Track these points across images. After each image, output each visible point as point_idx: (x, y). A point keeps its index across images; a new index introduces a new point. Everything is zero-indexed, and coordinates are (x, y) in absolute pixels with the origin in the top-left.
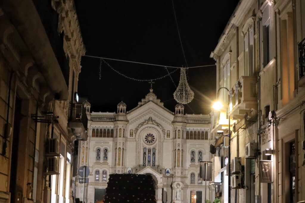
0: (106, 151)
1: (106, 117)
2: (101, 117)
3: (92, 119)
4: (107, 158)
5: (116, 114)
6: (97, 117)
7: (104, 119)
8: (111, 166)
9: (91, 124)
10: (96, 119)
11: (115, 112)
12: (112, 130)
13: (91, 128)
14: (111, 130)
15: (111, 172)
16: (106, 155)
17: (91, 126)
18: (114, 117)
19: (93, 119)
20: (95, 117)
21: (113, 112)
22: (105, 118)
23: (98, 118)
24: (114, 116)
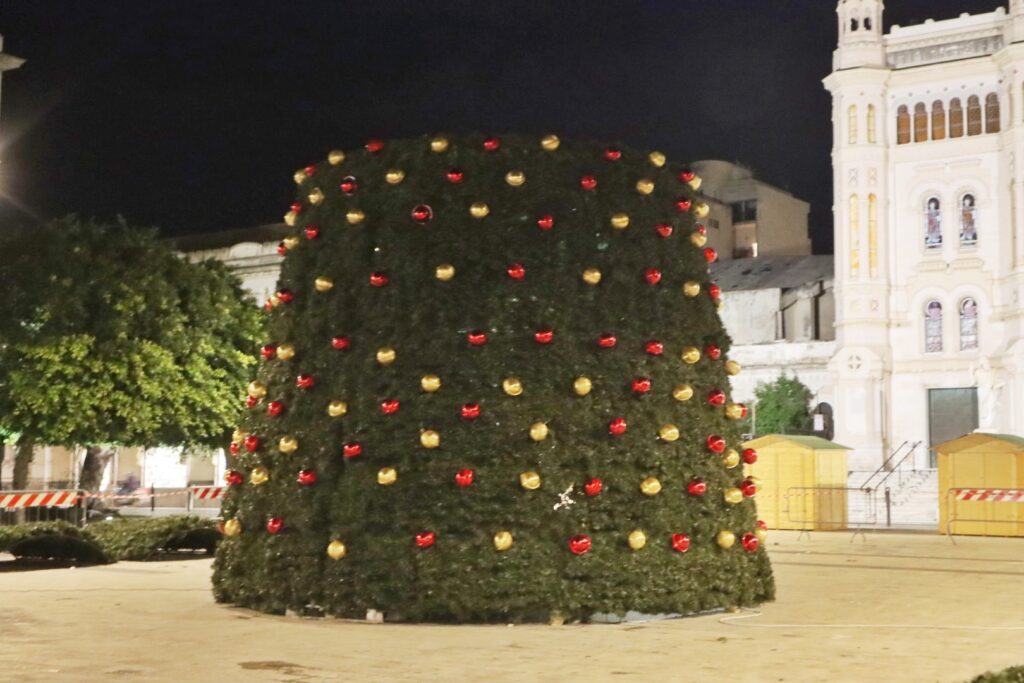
0: (967, 202)
1: (958, 39)
2: (931, 43)
3: (891, 60)
4: (975, 237)
5: (1008, 16)
6: (914, 46)
7: (949, 53)
8: (996, 276)
9: (886, 85)
10: (912, 60)
11: (1000, 10)
12: (992, 99)
13: (890, 102)
14: (988, 99)
15: (998, 302)
16: (971, 222)
17: (890, 93)
18: (995, 33)
19: (895, 59)
20: (905, 47)
21: (992, 9)
22: (955, 47)
23: (919, 49)
24: (998, 28)
